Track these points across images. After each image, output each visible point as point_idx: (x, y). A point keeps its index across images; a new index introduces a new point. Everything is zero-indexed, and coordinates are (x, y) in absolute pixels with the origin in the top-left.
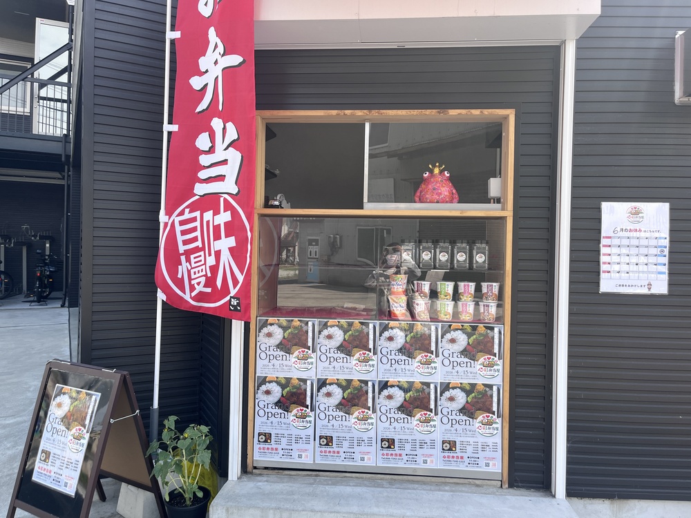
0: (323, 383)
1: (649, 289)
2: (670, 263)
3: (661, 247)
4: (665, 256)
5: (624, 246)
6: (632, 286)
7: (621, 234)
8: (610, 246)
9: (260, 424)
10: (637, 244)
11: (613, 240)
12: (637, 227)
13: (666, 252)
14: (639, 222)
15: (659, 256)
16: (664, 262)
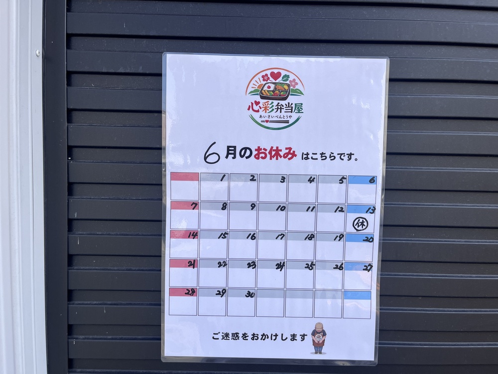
1: (318, 347)
2: (385, 262)
3: (355, 208)
4: (369, 239)
5: (240, 205)
6: (264, 337)
7: (228, 165)
8: (195, 205)
10: (281, 199)
11: (205, 185)
12: (281, 140)
13: (374, 223)
14: (287, 124)
15: (352, 238)
16: (367, 259)
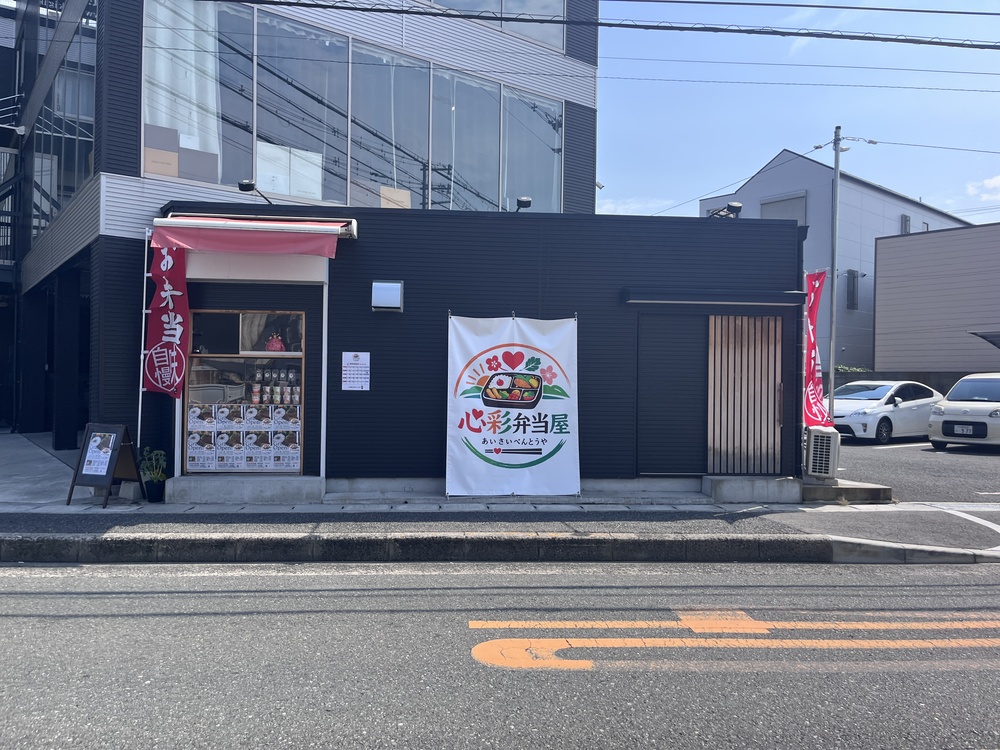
0: (219, 433)
1: (362, 388)
5: (352, 370)
9: (190, 452)
10: (357, 370)
12: (357, 362)
